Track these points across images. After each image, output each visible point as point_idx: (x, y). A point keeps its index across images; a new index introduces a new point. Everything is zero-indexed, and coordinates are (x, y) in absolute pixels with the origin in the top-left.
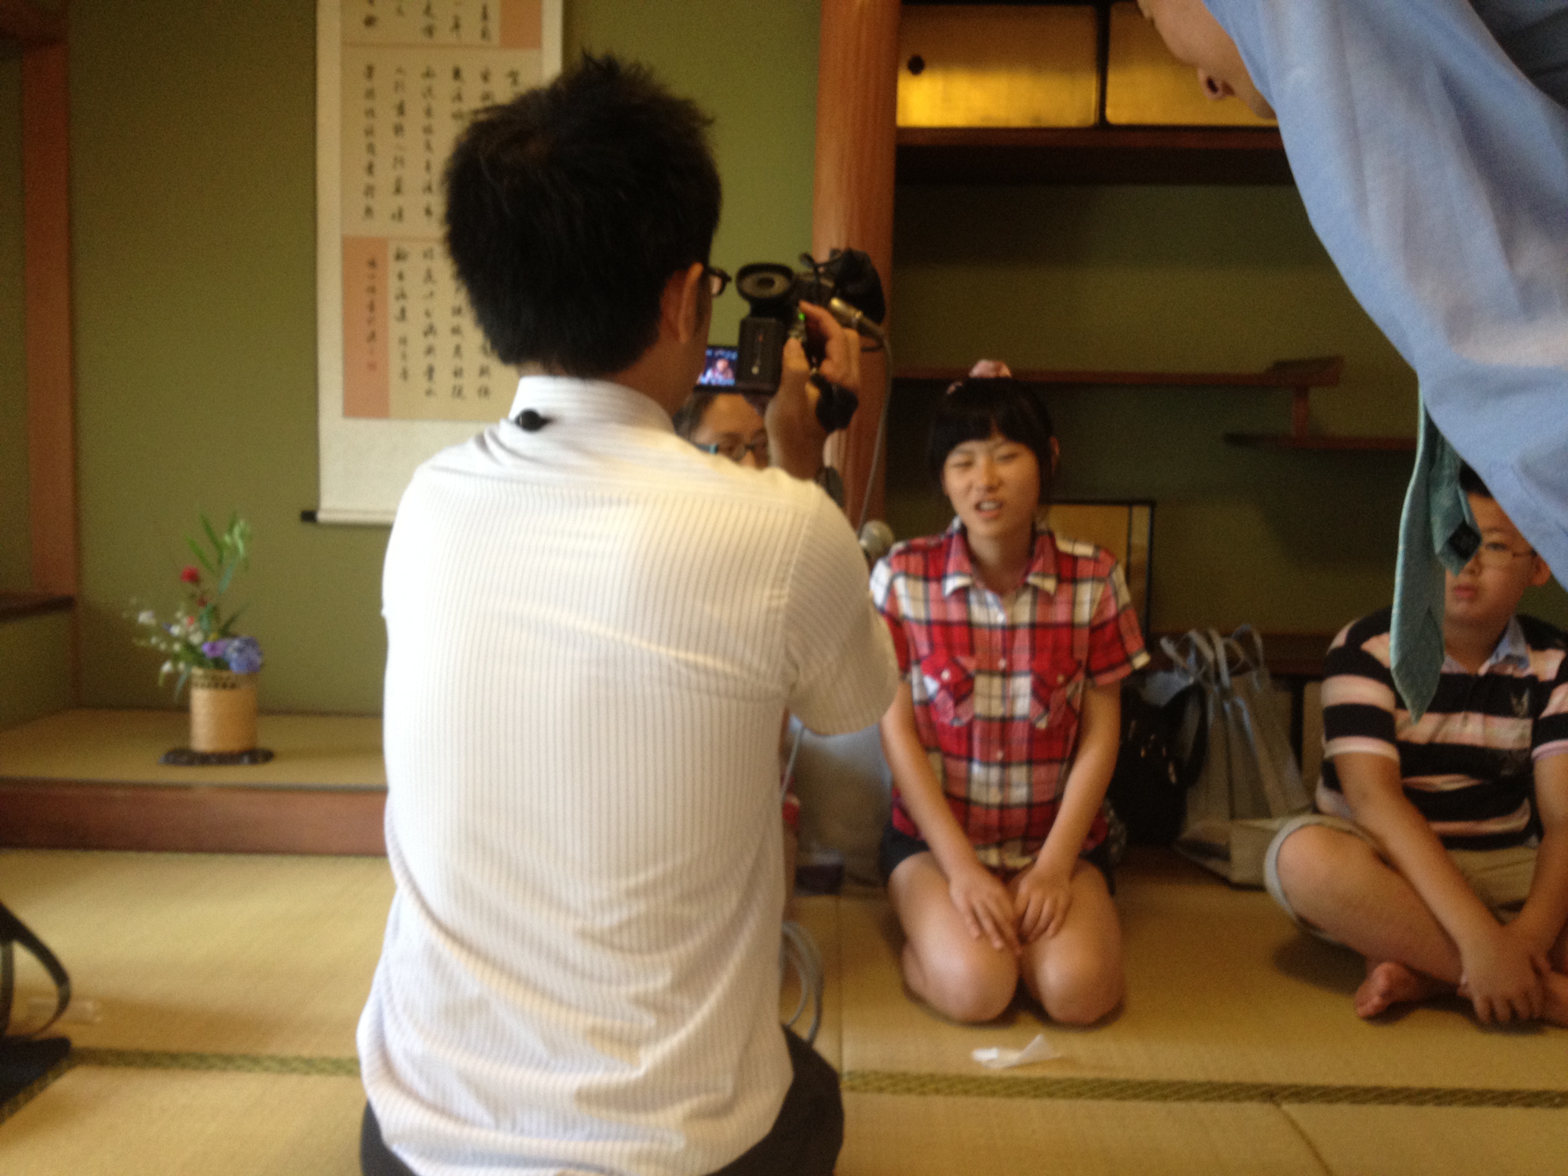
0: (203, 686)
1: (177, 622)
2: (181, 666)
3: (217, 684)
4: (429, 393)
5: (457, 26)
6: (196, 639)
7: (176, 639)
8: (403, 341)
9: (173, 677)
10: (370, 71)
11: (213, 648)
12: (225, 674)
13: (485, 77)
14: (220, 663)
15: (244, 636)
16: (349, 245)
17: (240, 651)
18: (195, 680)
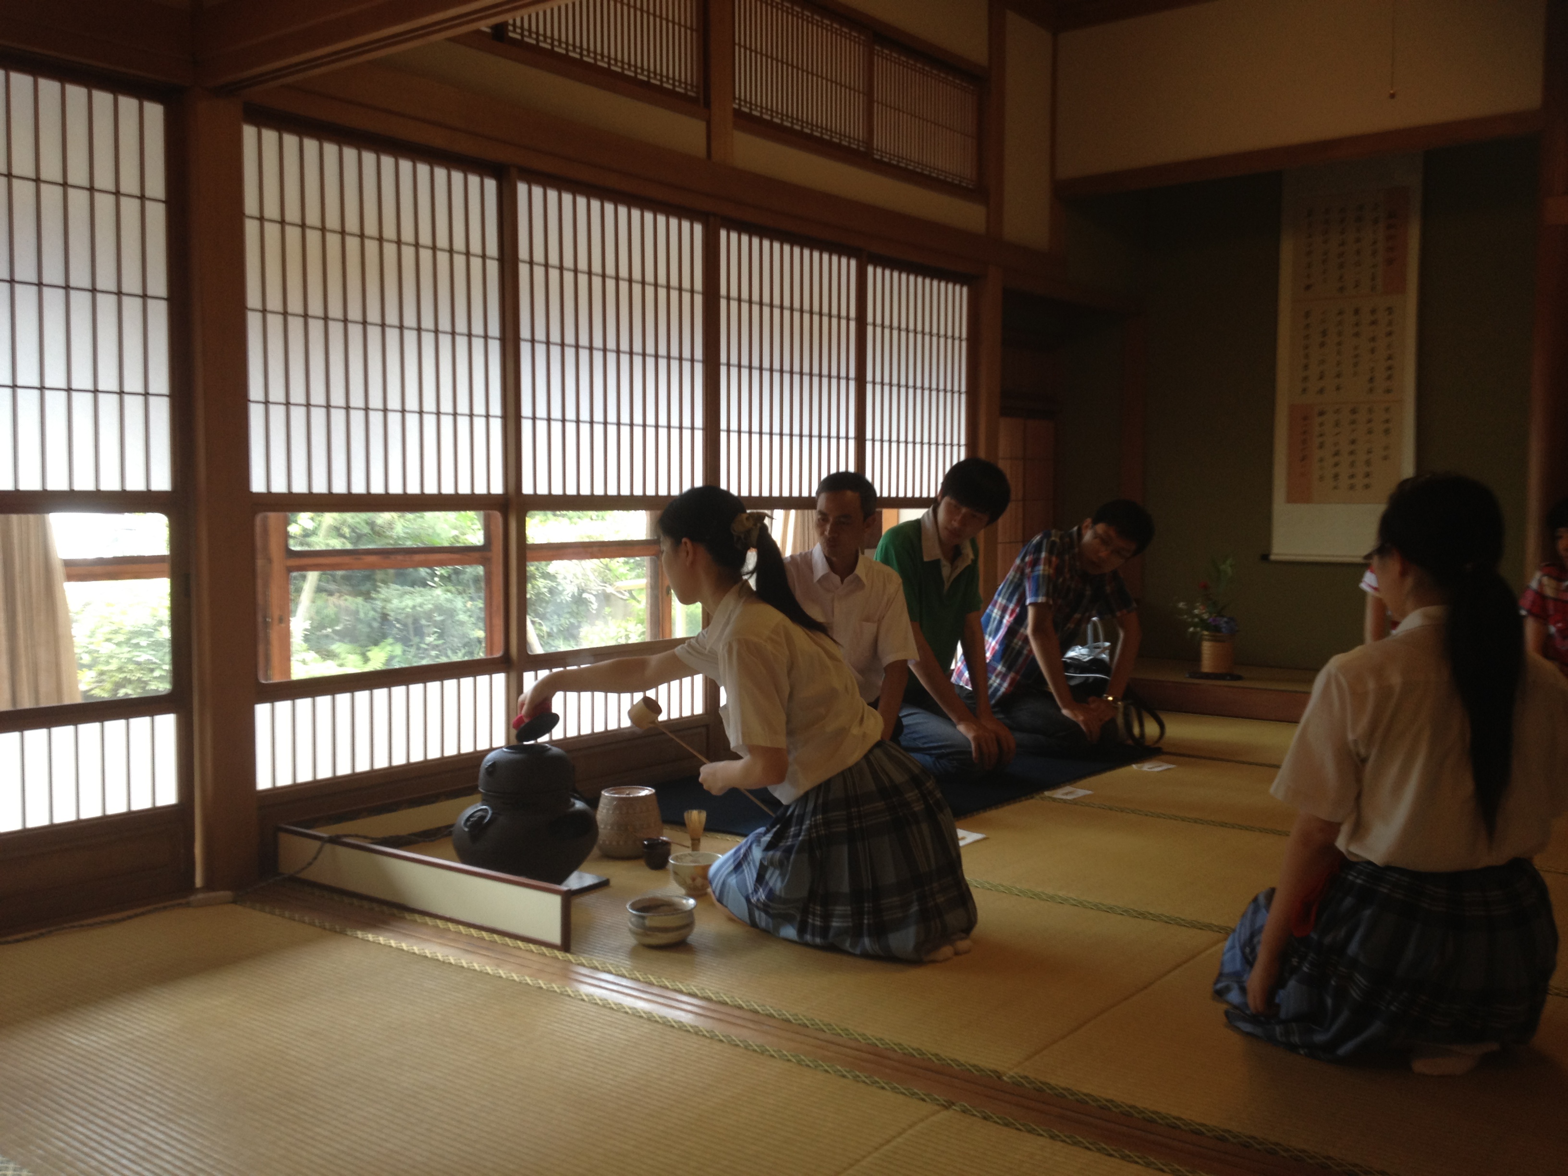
0: (1209, 640)
1: (1197, 608)
2: (1198, 629)
3: (1214, 639)
4: (1335, 488)
6: (1205, 616)
7: (1197, 616)
8: (1321, 460)
10: (1307, 315)
11: (1214, 621)
12: (1218, 634)
13: (1373, 312)
14: (1216, 629)
15: (1229, 616)
16: (1292, 409)
17: (1226, 622)
18: (1204, 637)
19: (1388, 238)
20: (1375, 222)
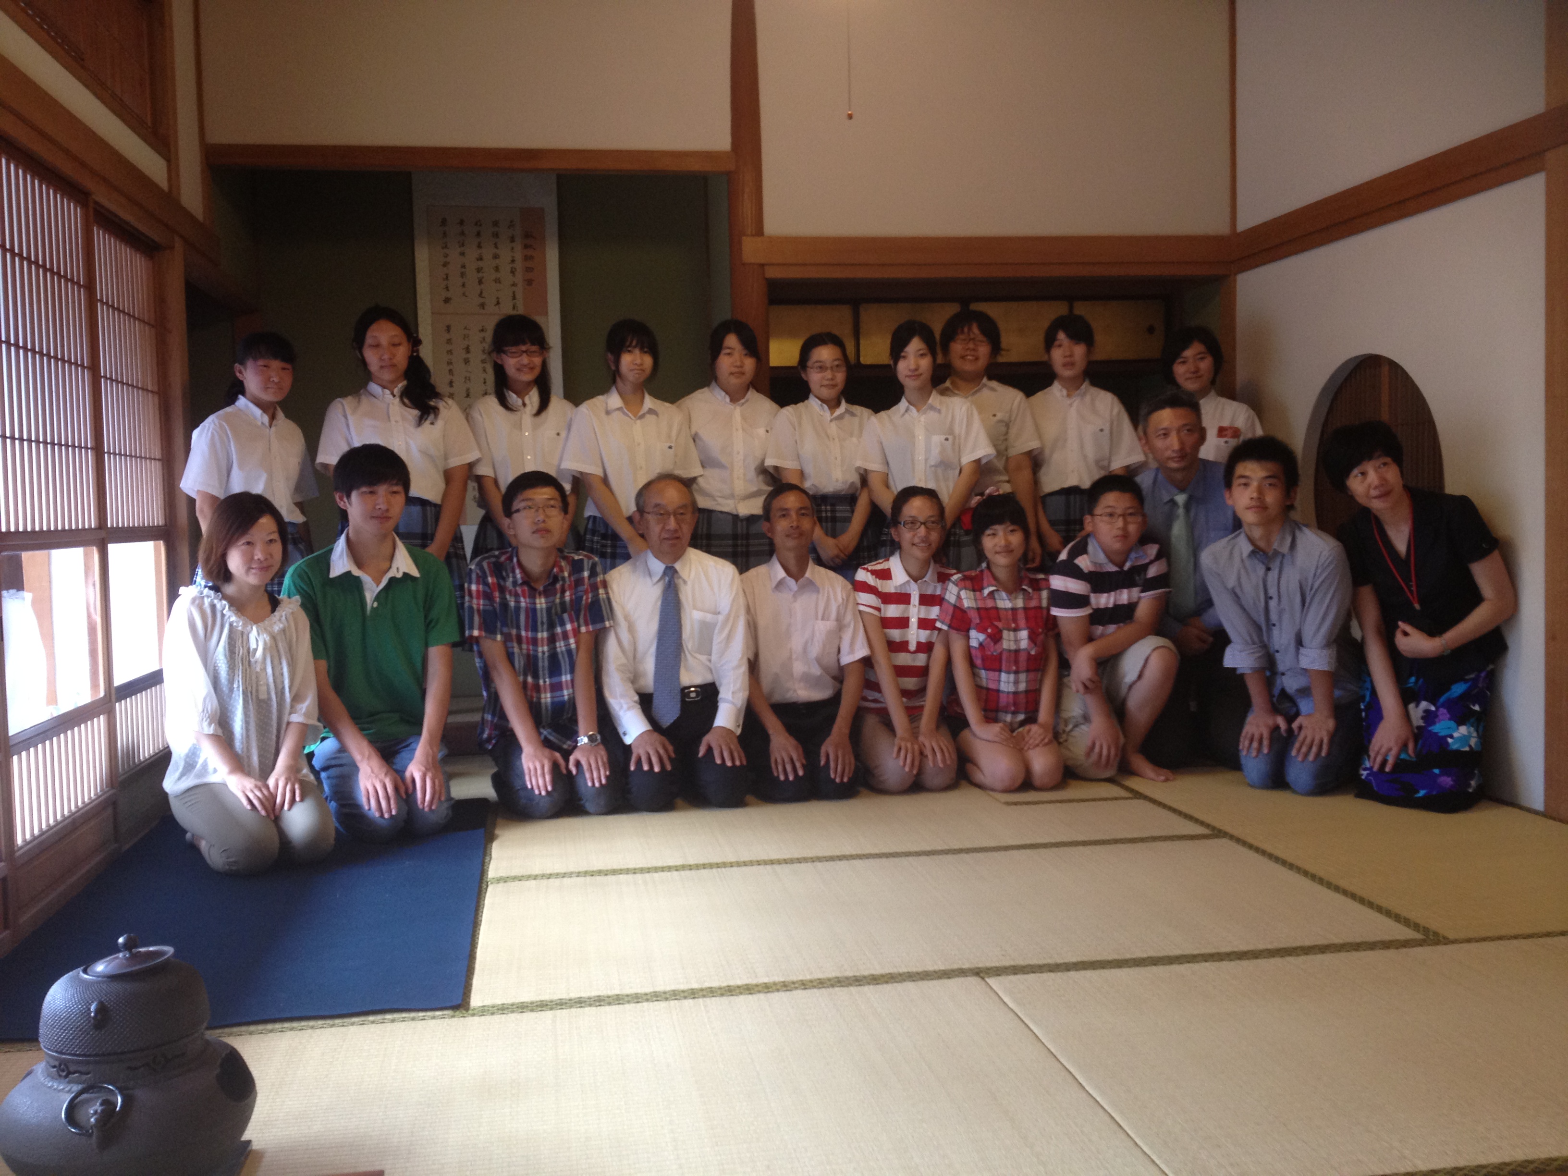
5: (498, 303)
10: (448, 329)
19: (527, 258)
20: (512, 240)
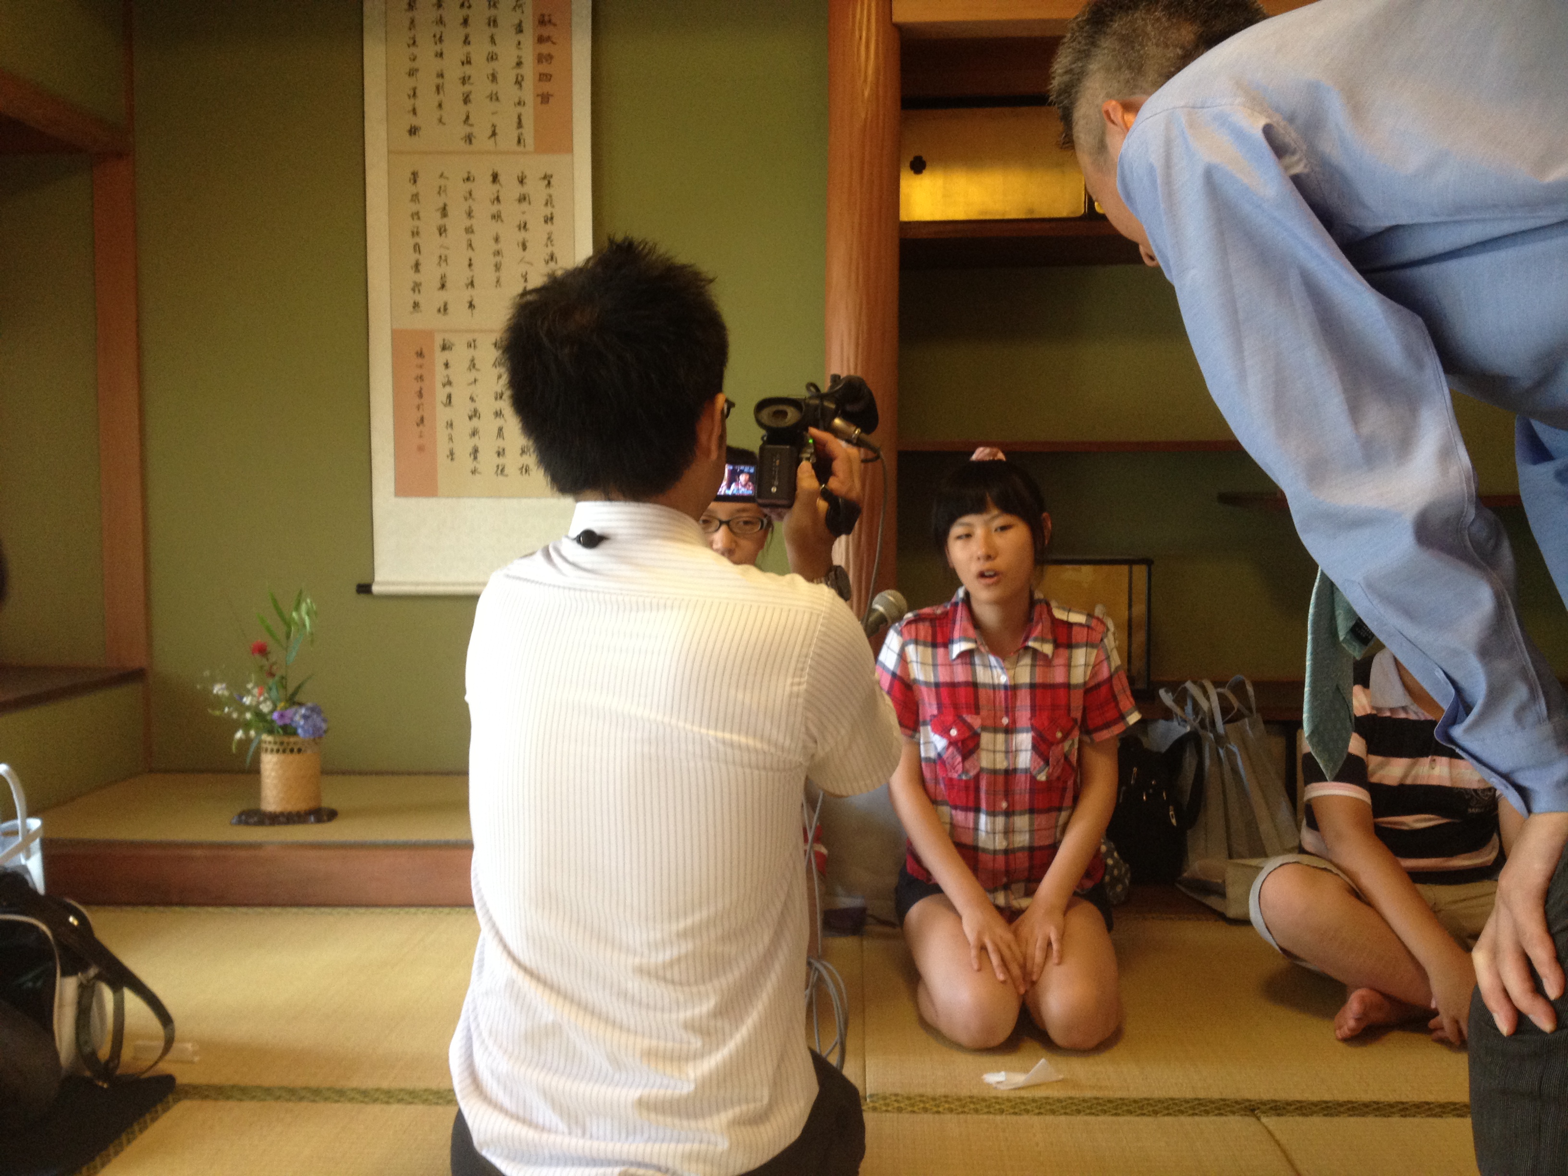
0: (272, 751)
1: (249, 692)
2: (252, 733)
3: (283, 749)
4: (474, 472)
5: (494, 134)
6: (265, 708)
7: (248, 708)
8: (450, 425)
9: (245, 743)
10: (415, 177)
11: (282, 716)
12: (292, 739)
13: (521, 181)
14: (288, 730)
15: (310, 704)
16: (398, 337)
17: (305, 717)
18: (264, 746)
19: (541, 58)
20: (519, 29)
